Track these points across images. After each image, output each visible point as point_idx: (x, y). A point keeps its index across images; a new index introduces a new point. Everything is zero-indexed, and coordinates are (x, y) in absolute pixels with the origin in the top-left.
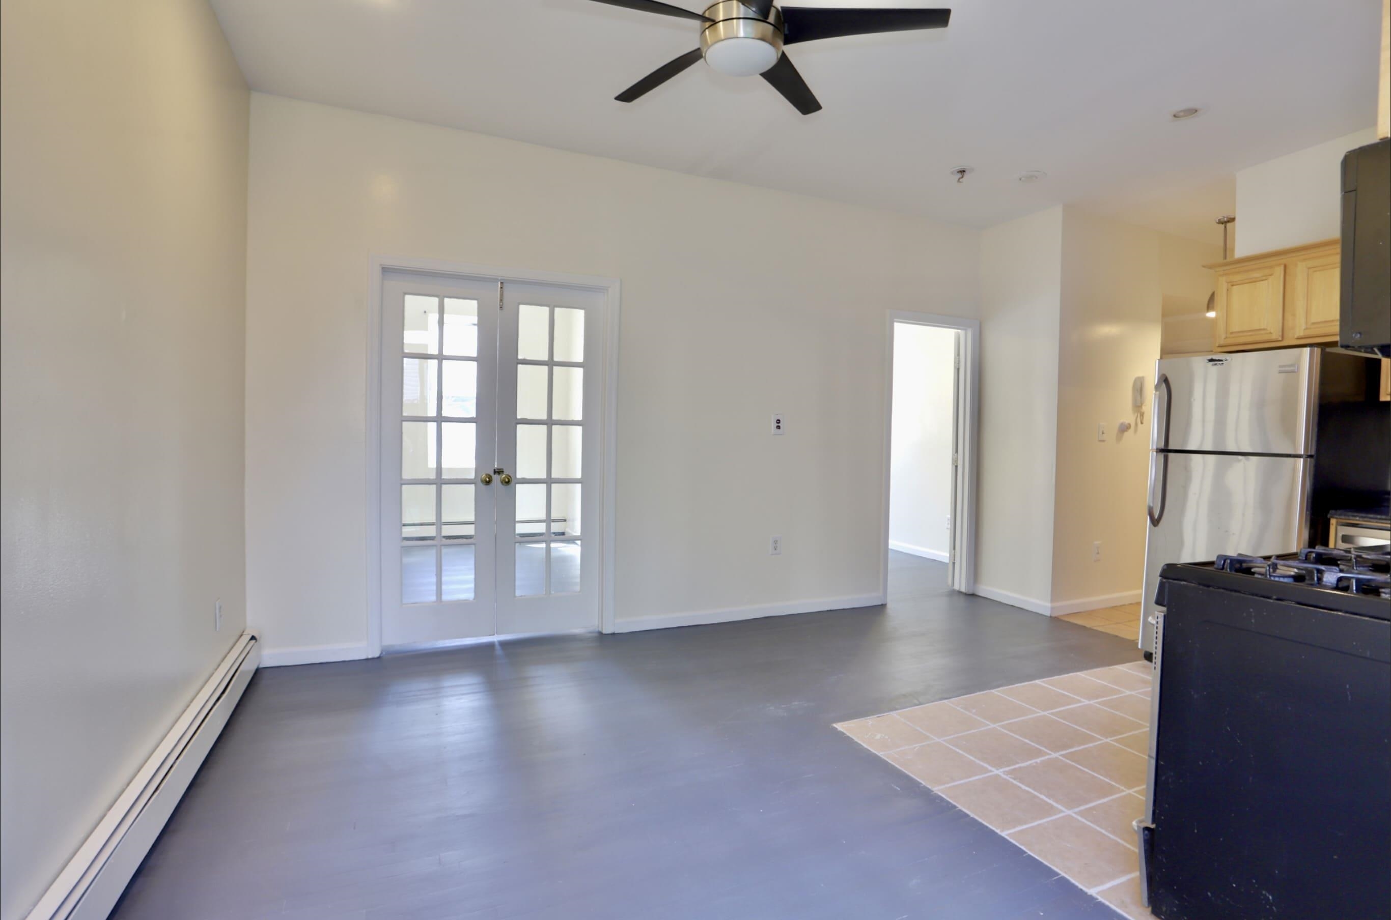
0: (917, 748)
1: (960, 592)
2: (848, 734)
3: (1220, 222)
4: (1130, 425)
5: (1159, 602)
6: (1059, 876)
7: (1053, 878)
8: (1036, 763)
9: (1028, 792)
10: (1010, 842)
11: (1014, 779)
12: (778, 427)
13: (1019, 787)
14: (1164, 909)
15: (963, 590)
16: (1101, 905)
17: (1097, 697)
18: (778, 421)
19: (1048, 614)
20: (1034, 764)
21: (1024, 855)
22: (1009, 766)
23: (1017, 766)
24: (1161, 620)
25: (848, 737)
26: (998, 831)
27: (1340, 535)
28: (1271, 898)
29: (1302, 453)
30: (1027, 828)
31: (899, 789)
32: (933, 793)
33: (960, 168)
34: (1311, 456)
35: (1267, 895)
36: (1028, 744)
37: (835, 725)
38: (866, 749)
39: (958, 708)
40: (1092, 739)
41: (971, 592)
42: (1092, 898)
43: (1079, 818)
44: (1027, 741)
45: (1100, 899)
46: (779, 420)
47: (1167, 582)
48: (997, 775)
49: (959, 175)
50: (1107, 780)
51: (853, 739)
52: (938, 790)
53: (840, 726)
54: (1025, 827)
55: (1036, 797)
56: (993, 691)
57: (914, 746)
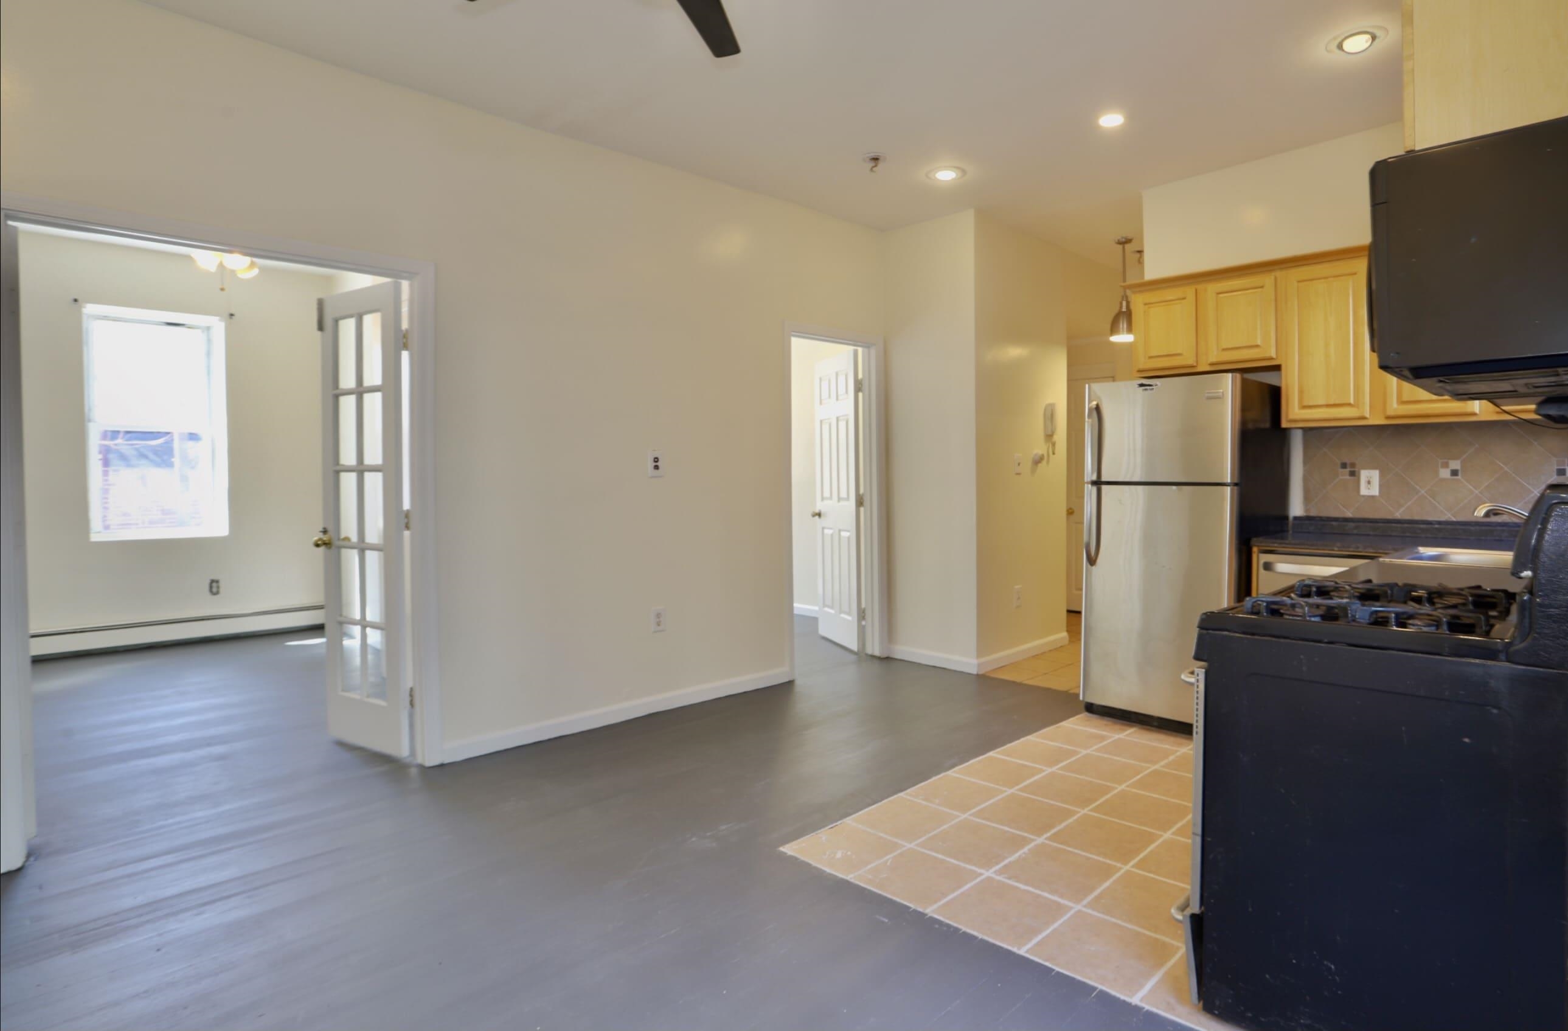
0: (890, 861)
1: (873, 657)
2: (803, 858)
3: (1119, 243)
4: (1043, 455)
5: (1197, 657)
6: (1098, 990)
7: (1092, 994)
8: (1024, 853)
9: (1028, 892)
10: (1032, 962)
11: (1009, 878)
12: (656, 467)
13: (1017, 888)
14: (1217, 1003)
15: (877, 653)
16: (1150, 1015)
17: (1058, 762)
18: (656, 460)
19: (974, 671)
20: (1024, 856)
21: (1053, 973)
22: (997, 864)
23: (1006, 862)
24: (1202, 677)
25: (803, 862)
26: (1015, 950)
27: (1262, 562)
28: (1333, 967)
29: (1229, 481)
30: (1043, 938)
31: (887, 921)
32: (927, 917)
33: (873, 155)
34: (1236, 484)
35: (1329, 964)
36: (1008, 831)
37: (782, 849)
38: (831, 874)
39: (919, 801)
40: (1069, 813)
41: (885, 655)
42: (1137, 1009)
43: (1090, 911)
44: (1006, 829)
45: (1147, 1007)
46: (657, 458)
47: (1207, 633)
48: (989, 879)
49: (872, 164)
50: (1101, 859)
51: (809, 865)
52: (931, 911)
53: (789, 849)
54: (1040, 937)
55: (1039, 896)
56: (949, 773)
57: (885, 859)
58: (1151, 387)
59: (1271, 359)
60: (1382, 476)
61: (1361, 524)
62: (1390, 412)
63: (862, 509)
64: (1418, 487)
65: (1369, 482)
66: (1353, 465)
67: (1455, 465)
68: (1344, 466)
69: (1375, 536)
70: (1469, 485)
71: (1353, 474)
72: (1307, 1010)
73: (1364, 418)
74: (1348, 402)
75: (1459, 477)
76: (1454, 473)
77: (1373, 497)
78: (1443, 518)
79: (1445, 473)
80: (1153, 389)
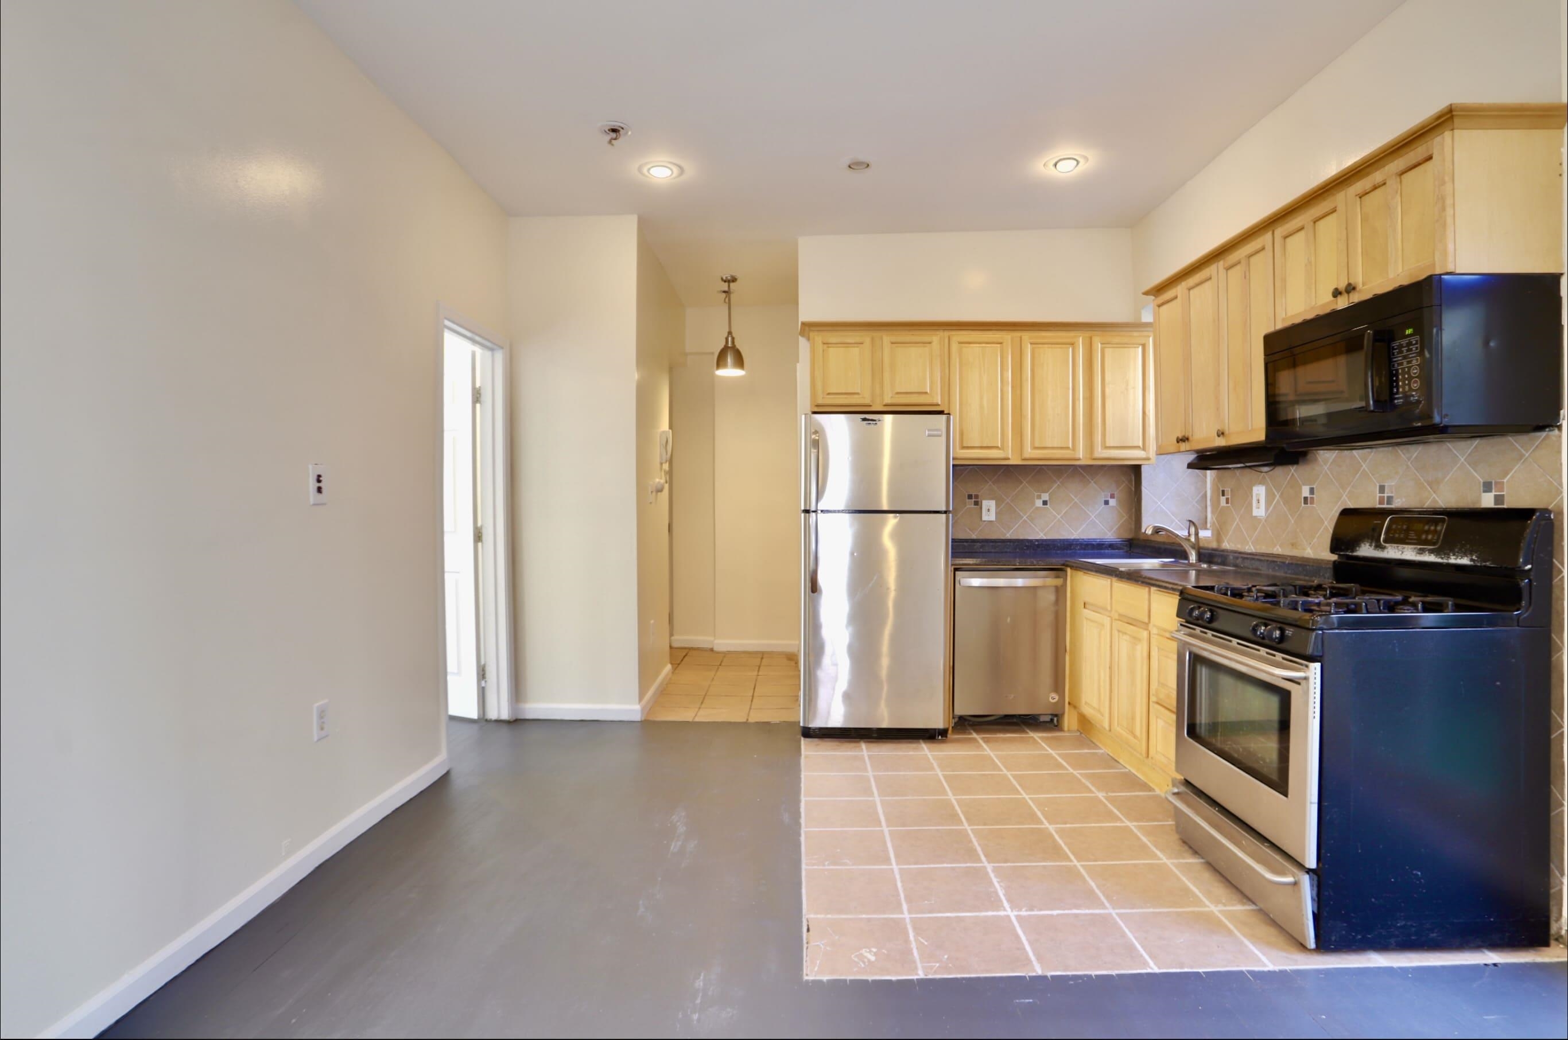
4: (663, 484)
12: (319, 490)
15: (503, 717)
18: (319, 480)
33: (616, 126)
41: (515, 718)
46: (319, 477)
49: (611, 136)
58: (874, 422)
59: (938, 405)
60: (997, 505)
61: (986, 544)
62: (1026, 455)
63: (480, 544)
64: (1021, 514)
65: (989, 510)
66: (977, 496)
67: (1045, 497)
68: (970, 497)
69: (995, 552)
70: (1054, 512)
71: (976, 503)
72: (1402, 914)
73: (1008, 459)
74: (996, 445)
75: (1048, 506)
76: (1045, 503)
77: (991, 521)
78: (1038, 538)
79: (1039, 503)
80: (876, 424)
